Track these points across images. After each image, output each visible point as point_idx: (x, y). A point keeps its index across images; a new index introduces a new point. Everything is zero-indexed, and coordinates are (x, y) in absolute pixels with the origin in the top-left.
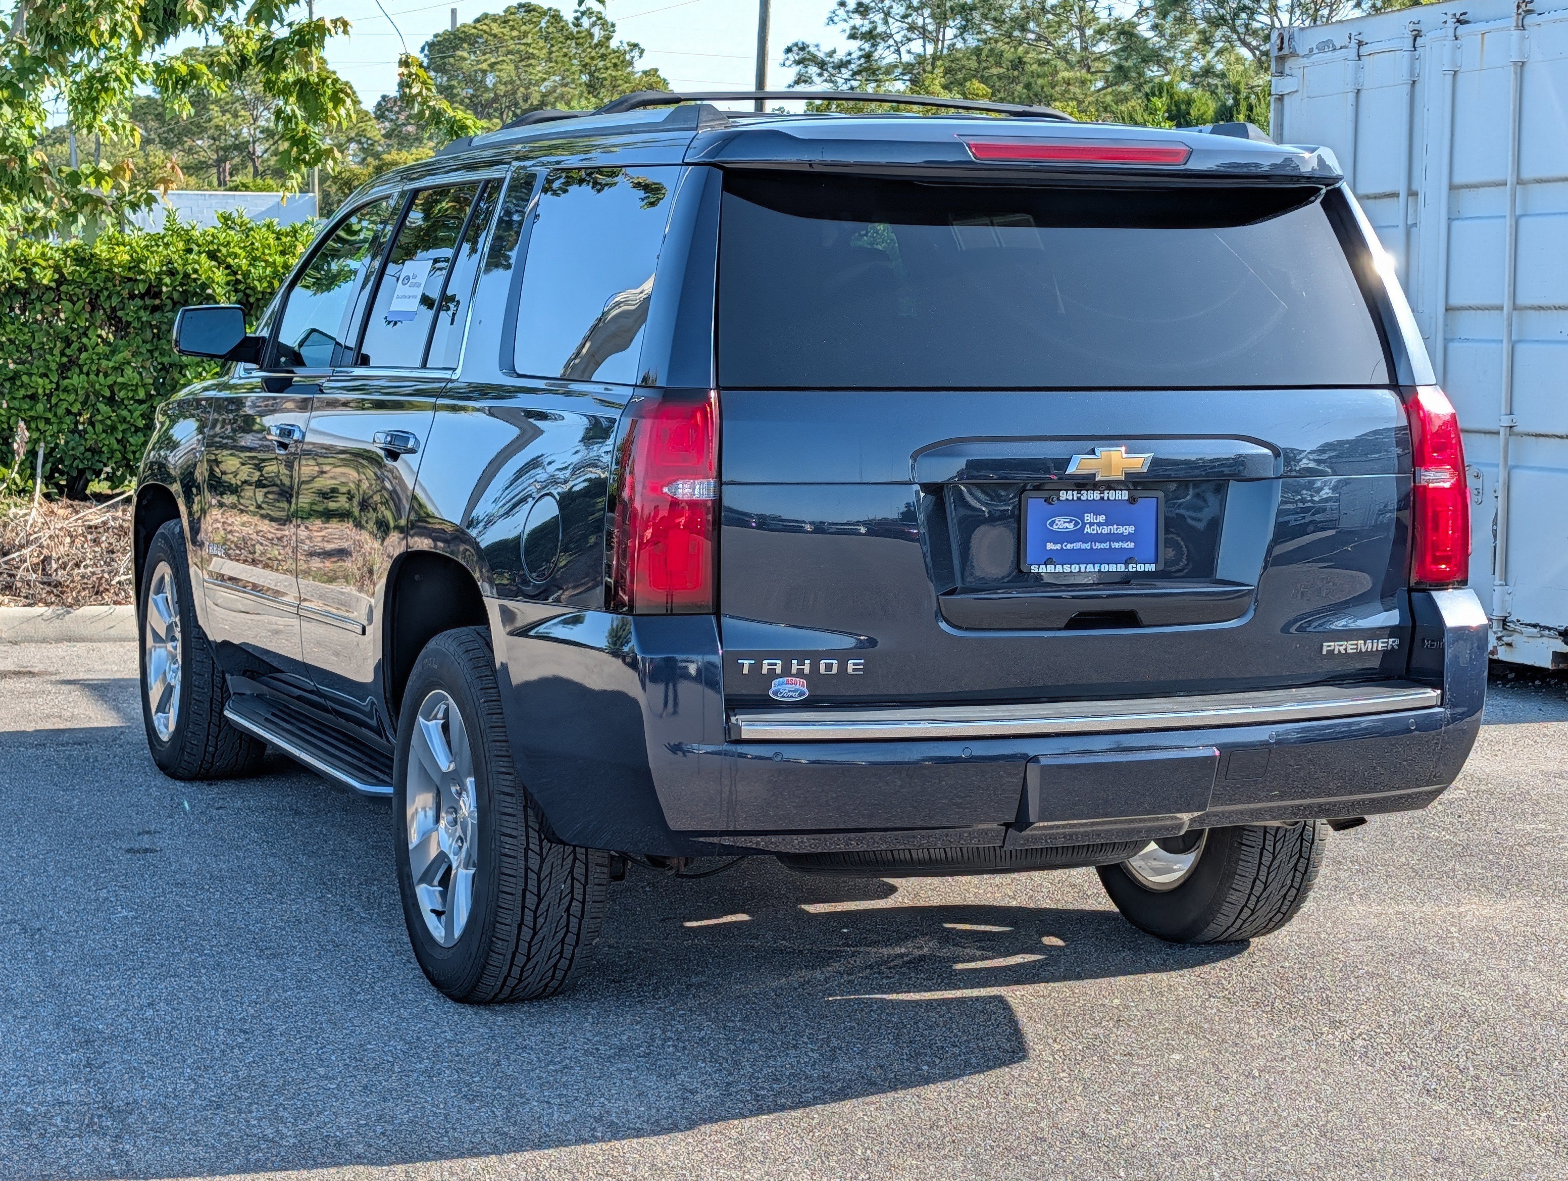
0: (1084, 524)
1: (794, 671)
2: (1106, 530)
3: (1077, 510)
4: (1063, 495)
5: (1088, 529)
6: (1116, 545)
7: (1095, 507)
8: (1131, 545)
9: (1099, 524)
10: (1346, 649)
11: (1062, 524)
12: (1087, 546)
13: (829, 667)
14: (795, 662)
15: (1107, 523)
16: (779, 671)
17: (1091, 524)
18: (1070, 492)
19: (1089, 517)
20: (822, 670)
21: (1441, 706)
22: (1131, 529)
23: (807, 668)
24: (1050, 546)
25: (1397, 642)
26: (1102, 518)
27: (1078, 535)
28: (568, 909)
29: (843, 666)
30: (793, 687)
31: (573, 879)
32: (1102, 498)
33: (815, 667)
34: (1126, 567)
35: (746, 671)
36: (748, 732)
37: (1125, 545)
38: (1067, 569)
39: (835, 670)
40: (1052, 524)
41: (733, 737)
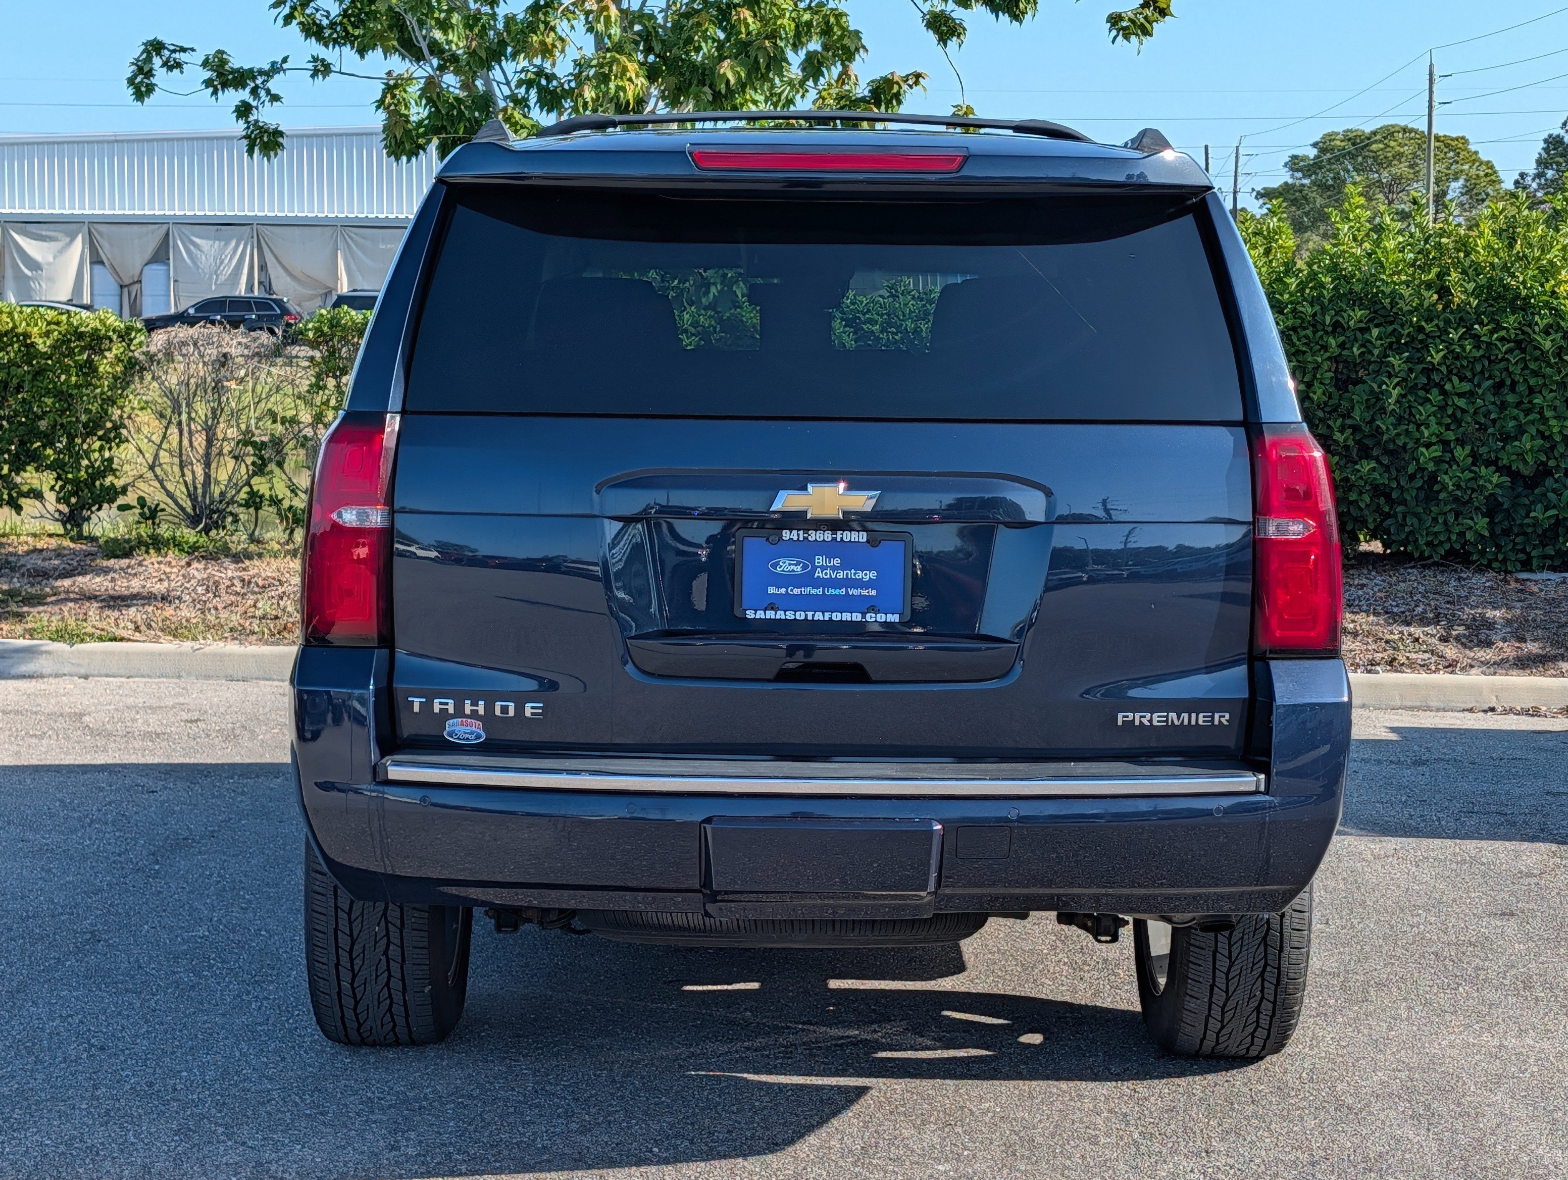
0: (815, 568)
1: (468, 711)
2: (841, 575)
3: (806, 551)
4: (786, 534)
5: (819, 574)
6: (853, 592)
7: (829, 549)
8: (873, 593)
9: (834, 568)
10: (1151, 721)
11: (787, 566)
12: (819, 591)
13: (505, 710)
14: (468, 702)
15: (842, 567)
16: (451, 710)
17: (823, 568)
18: (795, 532)
19: (819, 560)
20: (498, 712)
21: (1267, 792)
22: (873, 575)
23: (481, 708)
24: (772, 590)
25: (1227, 716)
26: (836, 562)
27: (807, 579)
28: (386, 953)
29: (520, 709)
30: (469, 729)
31: (387, 922)
32: (834, 539)
33: (490, 708)
34: (864, 616)
35: (416, 708)
36: (395, 773)
37: (865, 592)
38: (790, 615)
39: (511, 713)
40: (775, 566)
41: (381, 778)
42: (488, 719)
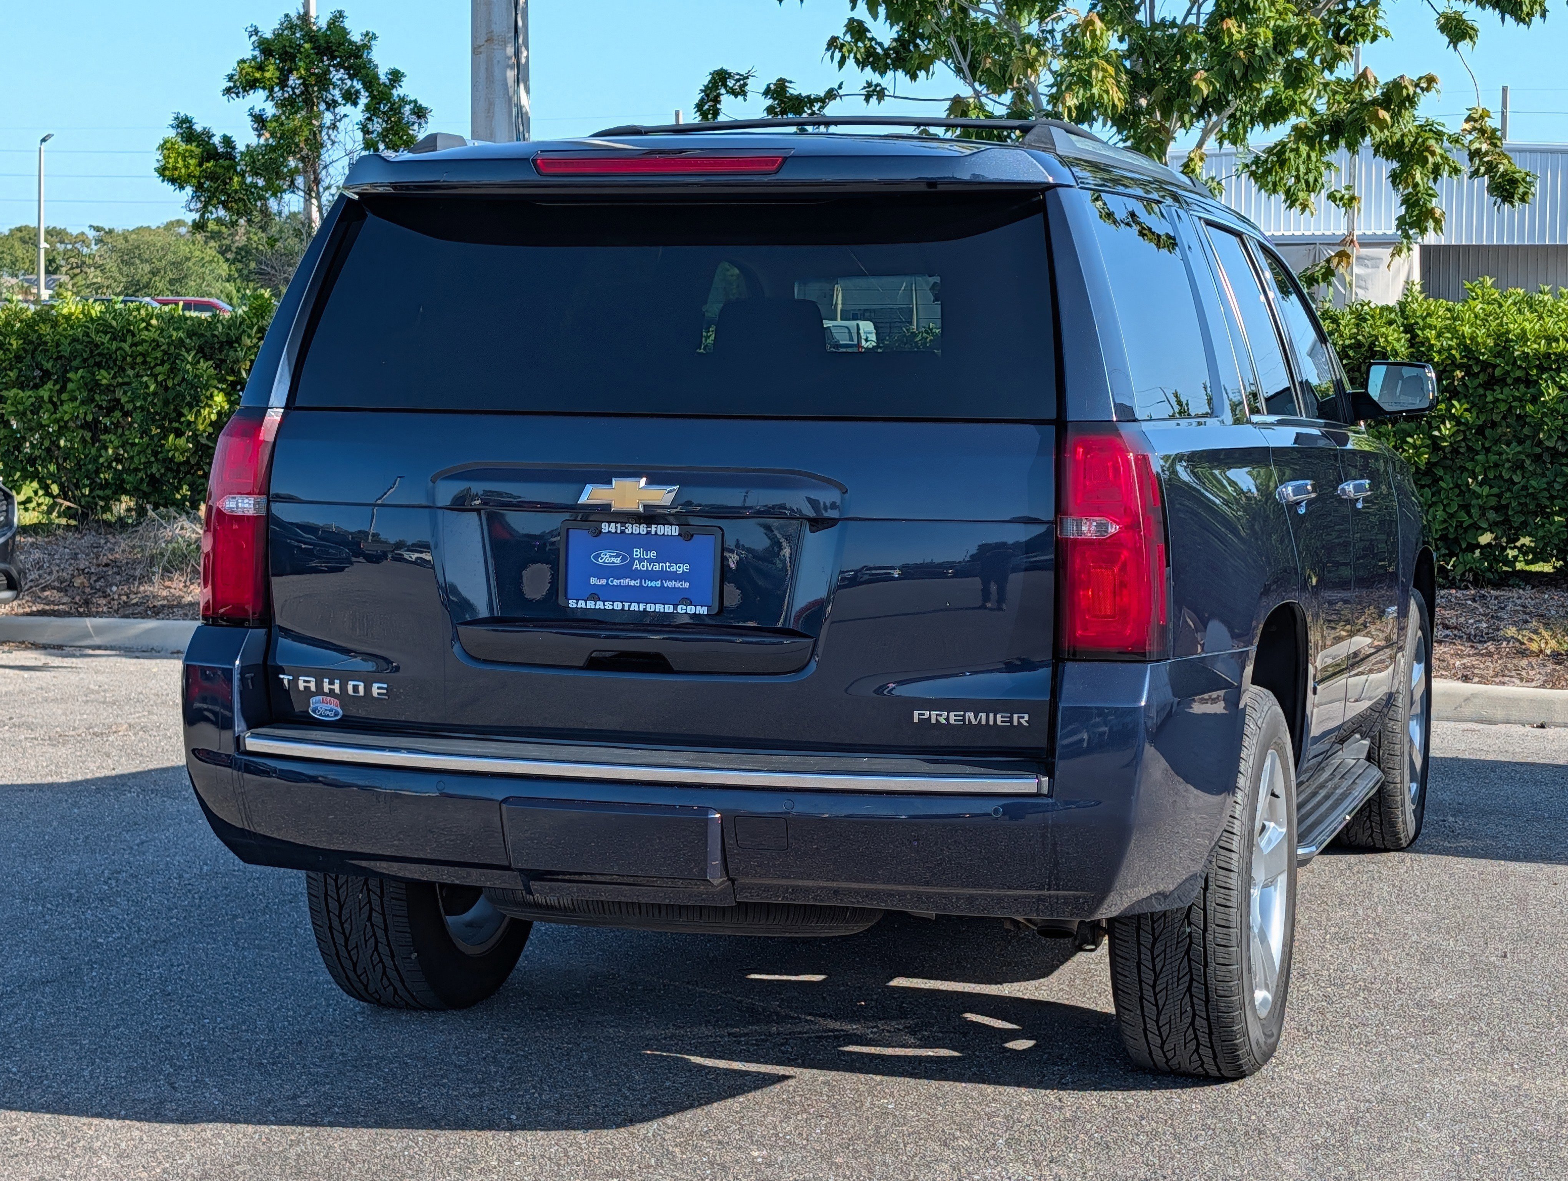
0: (633, 560)
1: (326, 690)
2: (657, 567)
3: (625, 544)
4: (605, 528)
5: (637, 566)
6: (668, 584)
7: (646, 542)
8: (686, 585)
9: (650, 561)
10: (947, 719)
11: (608, 558)
12: (637, 583)
13: (356, 688)
14: (326, 680)
15: (658, 560)
16: (313, 689)
17: (641, 560)
18: (613, 525)
19: (637, 553)
20: (350, 691)
21: (1049, 794)
22: (685, 568)
23: (337, 687)
24: (593, 581)
25: (1027, 717)
26: (653, 554)
27: (626, 571)
29: (368, 689)
30: (329, 707)
33: (343, 687)
34: (675, 609)
35: (284, 685)
36: (253, 744)
37: (678, 585)
38: (609, 606)
39: (361, 692)
40: (596, 558)
41: (242, 748)
42: (343, 697)
